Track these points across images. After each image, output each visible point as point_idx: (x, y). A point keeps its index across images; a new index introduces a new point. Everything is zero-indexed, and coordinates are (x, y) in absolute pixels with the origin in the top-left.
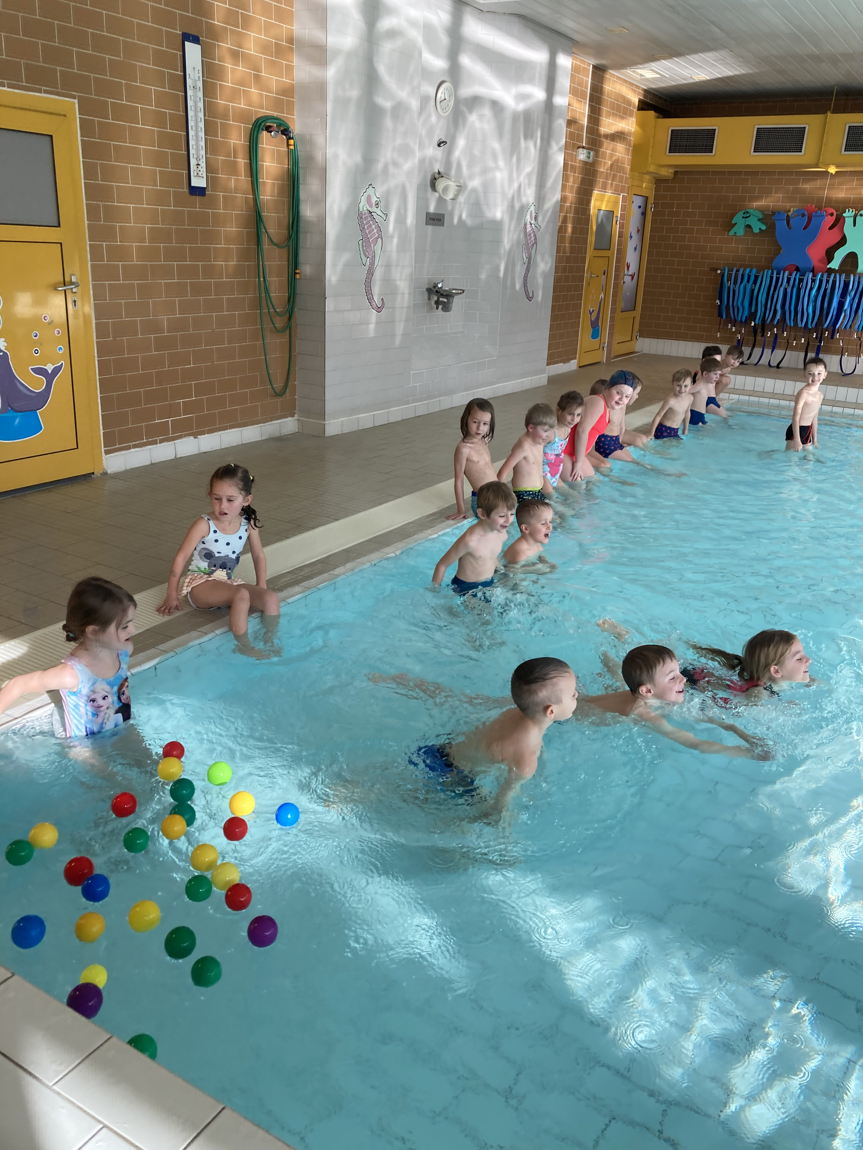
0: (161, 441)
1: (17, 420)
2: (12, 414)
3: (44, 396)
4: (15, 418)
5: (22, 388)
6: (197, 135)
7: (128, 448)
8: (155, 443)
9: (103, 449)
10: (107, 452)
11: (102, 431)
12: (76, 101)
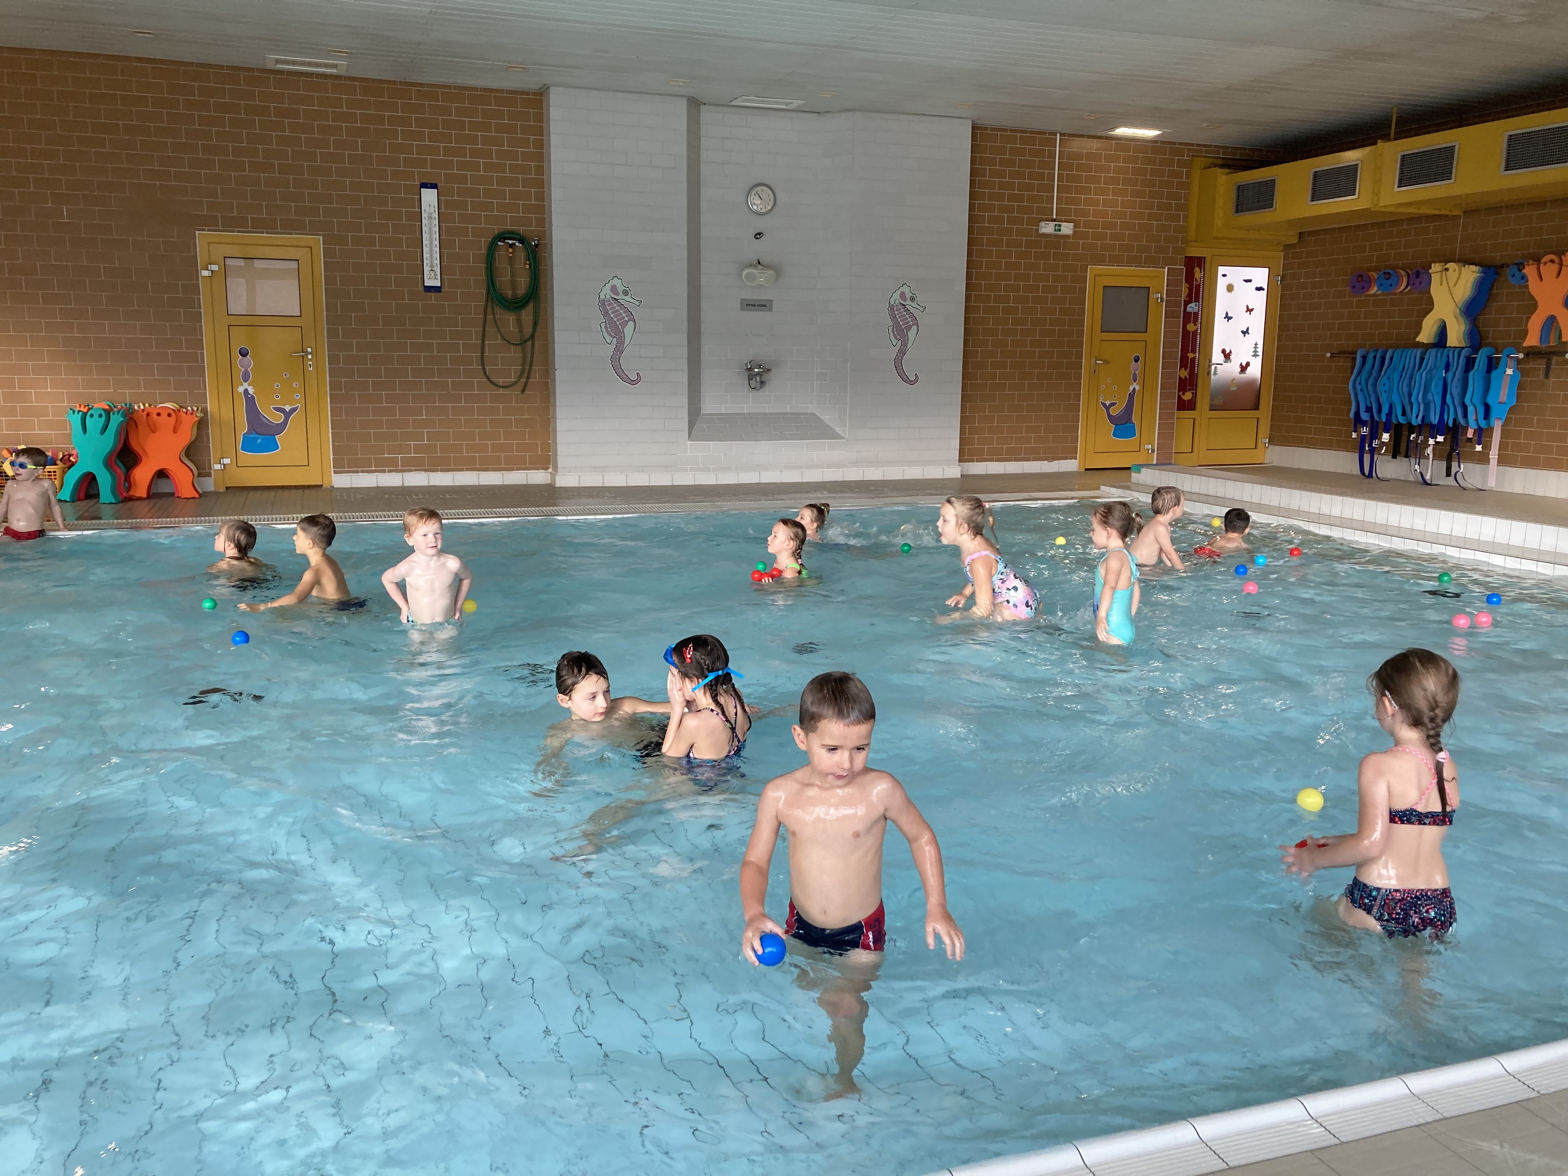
0: (390, 471)
1: (259, 441)
2: (255, 436)
3: (281, 427)
4: (258, 438)
5: (264, 419)
6: (431, 250)
7: (357, 472)
8: (384, 471)
9: (332, 470)
10: (335, 472)
11: (332, 457)
12: (321, 237)
